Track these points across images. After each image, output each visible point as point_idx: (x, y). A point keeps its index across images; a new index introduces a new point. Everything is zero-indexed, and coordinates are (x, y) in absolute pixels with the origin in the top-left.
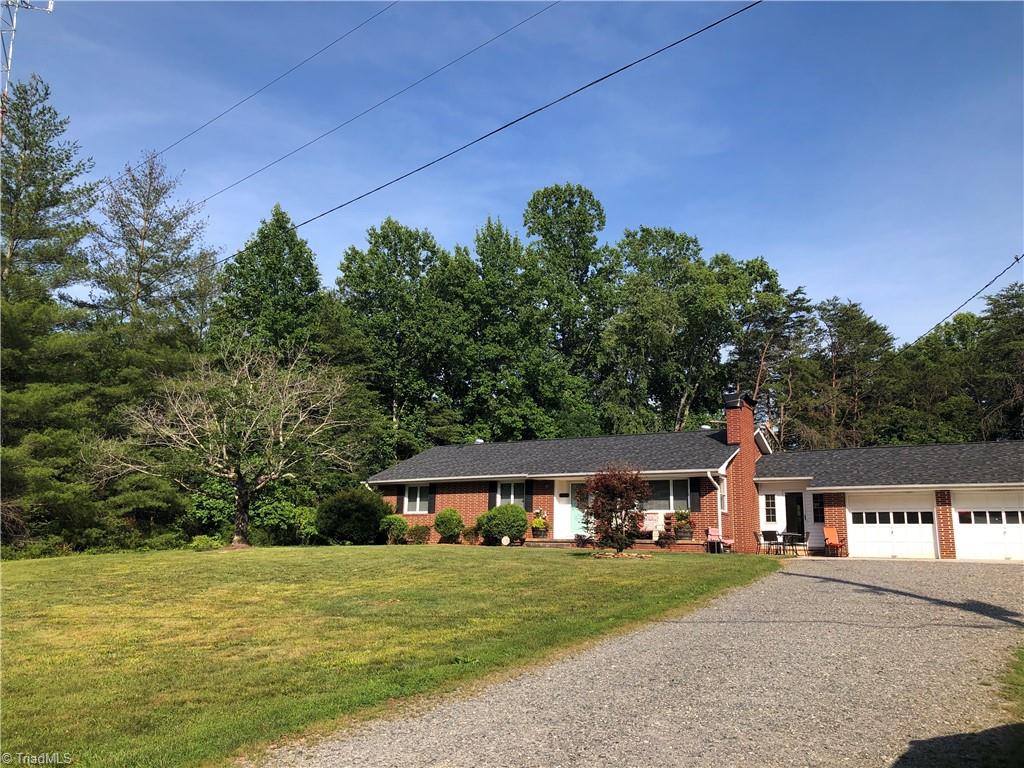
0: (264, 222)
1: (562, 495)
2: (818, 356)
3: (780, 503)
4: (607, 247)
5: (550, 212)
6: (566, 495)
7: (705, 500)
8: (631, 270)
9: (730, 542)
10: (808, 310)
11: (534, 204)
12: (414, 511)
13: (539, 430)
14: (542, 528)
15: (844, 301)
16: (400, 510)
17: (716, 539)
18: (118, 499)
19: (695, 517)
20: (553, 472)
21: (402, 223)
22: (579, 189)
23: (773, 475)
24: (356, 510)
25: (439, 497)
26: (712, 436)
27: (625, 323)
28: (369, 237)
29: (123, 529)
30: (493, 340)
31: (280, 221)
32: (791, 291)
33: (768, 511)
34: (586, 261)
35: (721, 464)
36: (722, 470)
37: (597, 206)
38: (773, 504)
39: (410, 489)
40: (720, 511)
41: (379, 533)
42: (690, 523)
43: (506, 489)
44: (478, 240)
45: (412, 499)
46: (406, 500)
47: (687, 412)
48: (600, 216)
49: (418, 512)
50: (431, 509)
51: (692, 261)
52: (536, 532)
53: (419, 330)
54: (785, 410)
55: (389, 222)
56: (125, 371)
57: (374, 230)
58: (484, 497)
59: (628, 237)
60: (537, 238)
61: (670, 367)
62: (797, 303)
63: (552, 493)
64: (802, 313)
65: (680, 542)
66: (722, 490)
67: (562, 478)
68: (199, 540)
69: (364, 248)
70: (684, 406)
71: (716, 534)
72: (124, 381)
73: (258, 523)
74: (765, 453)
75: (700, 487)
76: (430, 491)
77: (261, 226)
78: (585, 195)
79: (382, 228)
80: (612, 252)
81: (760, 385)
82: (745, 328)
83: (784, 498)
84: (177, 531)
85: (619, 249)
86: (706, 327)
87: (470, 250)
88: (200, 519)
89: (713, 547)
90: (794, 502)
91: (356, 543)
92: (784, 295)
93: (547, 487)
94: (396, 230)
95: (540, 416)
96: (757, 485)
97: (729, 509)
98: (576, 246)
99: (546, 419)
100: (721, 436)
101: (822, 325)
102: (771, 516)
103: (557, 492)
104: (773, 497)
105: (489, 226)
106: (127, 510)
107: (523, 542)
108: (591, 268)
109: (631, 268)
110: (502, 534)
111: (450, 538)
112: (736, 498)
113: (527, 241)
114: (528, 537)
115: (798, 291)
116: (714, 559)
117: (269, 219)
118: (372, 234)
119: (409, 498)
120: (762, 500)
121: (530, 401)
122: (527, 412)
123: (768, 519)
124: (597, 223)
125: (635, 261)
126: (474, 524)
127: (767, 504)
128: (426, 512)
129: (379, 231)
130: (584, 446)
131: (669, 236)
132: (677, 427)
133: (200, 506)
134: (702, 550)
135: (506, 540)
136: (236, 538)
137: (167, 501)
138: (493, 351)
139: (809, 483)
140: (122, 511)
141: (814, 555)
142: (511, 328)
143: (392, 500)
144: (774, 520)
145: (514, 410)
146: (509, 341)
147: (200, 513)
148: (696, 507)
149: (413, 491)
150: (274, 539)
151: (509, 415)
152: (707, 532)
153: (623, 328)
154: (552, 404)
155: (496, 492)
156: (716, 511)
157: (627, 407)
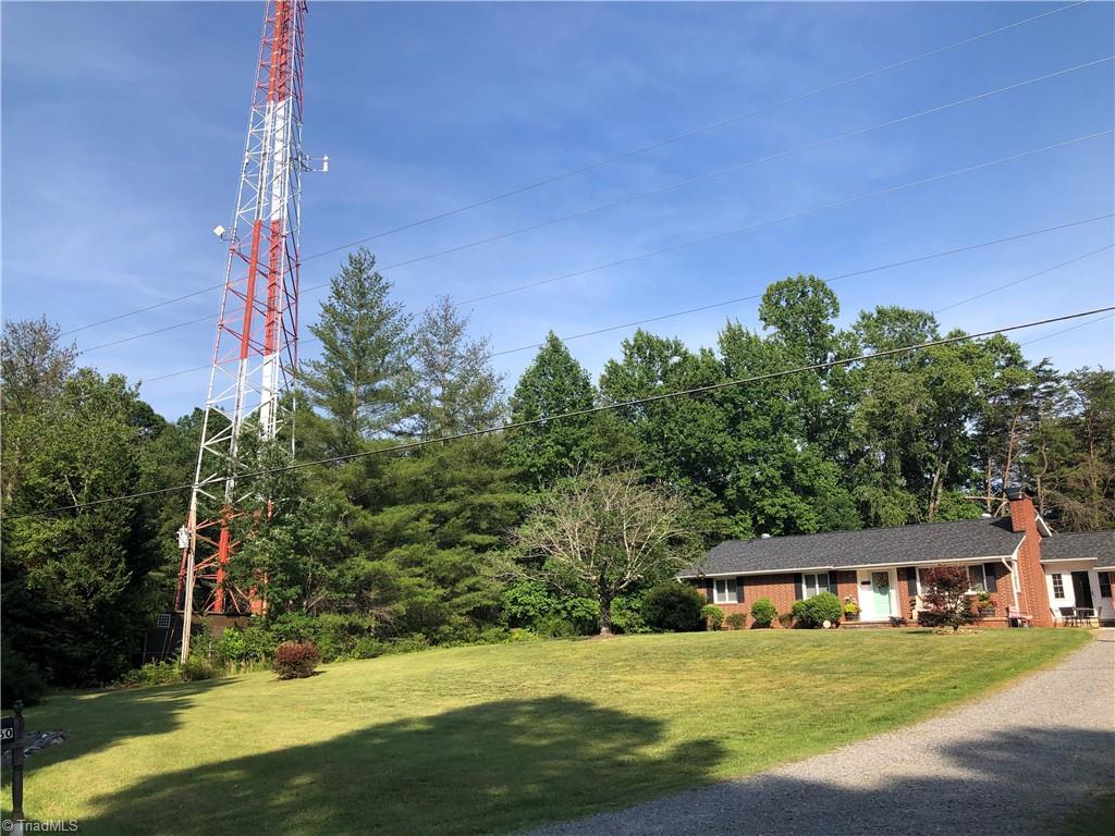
0: (541, 348)
1: (863, 583)
2: (1070, 423)
3: (1067, 582)
4: (842, 333)
5: (783, 303)
6: (868, 583)
7: (1000, 582)
8: (867, 352)
9: (1029, 617)
10: (1057, 381)
11: (767, 298)
12: (723, 601)
13: (798, 517)
14: (854, 612)
15: (1094, 369)
16: (711, 600)
17: (1015, 615)
18: (457, 600)
19: (994, 597)
20: (856, 564)
21: (653, 334)
22: (812, 279)
23: (1058, 557)
24: (680, 602)
25: (746, 589)
26: (995, 524)
27: (874, 410)
28: (623, 349)
29: (465, 626)
30: (748, 435)
31: (555, 345)
32: (1036, 362)
33: (1056, 589)
34: (825, 349)
35: (1012, 551)
36: (1014, 556)
37: (829, 294)
38: (1061, 583)
39: (718, 582)
40: (1015, 591)
41: (699, 621)
42: (992, 602)
43: (810, 580)
44: (721, 341)
45: (721, 590)
46: (715, 591)
47: (940, 491)
48: (834, 303)
49: (728, 602)
50: (741, 599)
51: (929, 338)
52: (848, 616)
53: (681, 432)
54: (1042, 481)
55: (640, 333)
56: (450, 491)
57: (627, 341)
58: (791, 587)
59: (863, 318)
60: (772, 329)
61: (920, 447)
62: (1043, 375)
63: (855, 581)
64: (1049, 384)
65: (985, 619)
66: (1015, 572)
67: (863, 569)
68: (517, 632)
69: (620, 360)
70: (937, 485)
71: (1015, 612)
72: (449, 498)
73: (564, 616)
74: (1045, 536)
75: (996, 571)
76: (738, 584)
77: (539, 352)
78: (818, 286)
79: (636, 340)
80: (848, 337)
81: (1012, 458)
82: (991, 402)
83: (1070, 577)
84: (503, 626)
85: (854, 332)
86: (951, 406)
87: (714, 351)
88: (516, 614)
89: (1014, 623)
90: (1081, 580)
91: (678, 630)
92: (1029, 368)
93: (850, 577)
94: (649, 341)
95: (800, 505)
96: (1043, 565)
97: (1022, 589)
98: (812, 333)
99: (803, 506)
100: (1006, 524)
101: (1072, 393)
102: (1059, 593)
103: (859, 580)
104: (1059, 576)
105: (729, 329)
106: (468, 609)
107: (838, 625)
108: (830, 354)
109: (868, 350)
110: (823, 619)
111: (762, 624)
112: (1026, 579)
113: (765, 333)
114: (842, 621)
115: (1045, 362)
116: (1014, 632)
117: (546, 345)
118: (626, 345)
119: (717, 589)
120: (1049, 579)
121: (787, 490)
122: (787, 501)
123: (1057, 596)
124: (831, 311)
125: (872, 341)
126: (790, 611)
127: (1055, 583)
128: (736, 602)
129: (632, 343)
130: (875, 538)
131: (903, 316)
132: (932, 505)
133: (515, 602)
134: (1006, 625)
135: (827, 624)
136: (604, 629)
137: (494, 599)
138: (749, 445)
139: (1094, 564)
140: (464, 611)
141: (1105, 626)
142: (762, 422)
143: (702, 592)
144: (1062, 596)
145: (776, 500)
146: (762, 435)
147: (514, 609)
148: (993, 588)
149: (721, 584)
150: (580, 629)
151: (772, 505)
152: (1007, 609)
153: (873, 413)
154: (807, 492)
155: (801, 582)
156: (1012, 591)
157: (881, 490)
